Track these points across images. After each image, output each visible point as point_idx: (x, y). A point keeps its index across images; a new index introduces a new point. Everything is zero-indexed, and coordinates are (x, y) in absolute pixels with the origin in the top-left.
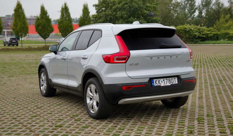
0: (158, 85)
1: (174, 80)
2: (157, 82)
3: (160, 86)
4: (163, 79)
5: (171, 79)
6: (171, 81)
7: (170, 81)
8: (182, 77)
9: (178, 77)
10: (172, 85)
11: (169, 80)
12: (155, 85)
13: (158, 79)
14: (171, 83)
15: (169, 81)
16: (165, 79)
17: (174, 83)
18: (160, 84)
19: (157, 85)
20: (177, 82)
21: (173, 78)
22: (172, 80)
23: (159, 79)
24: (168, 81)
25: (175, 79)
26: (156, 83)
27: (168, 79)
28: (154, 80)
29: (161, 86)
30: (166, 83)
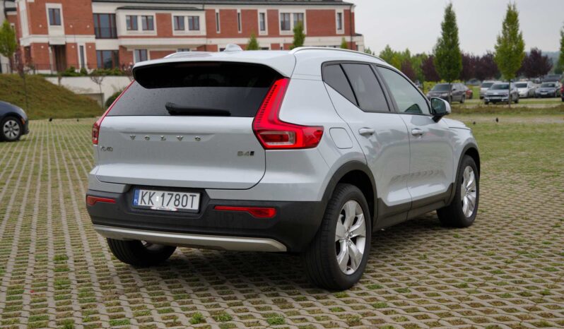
0: (147, 205)
1: (190, 198)
2: (146, 198)
3: (149, 209)
4: (161, 193)
5: (182, 194)
6: (181, 200)
7: (178, 200)
8: (212, 195)
9: (202, 191)
10: (179, 211)
11: (178, 197)
12: (139, 204)
13: (149, 191)
14: (180, 207)
15: (176, 200)
16: (166, 193)
17: (188, 207)
18: (151, 205)
19: (143, 204)
20: (196, 207)
21: (188, 194)
22: (185, 198)
23: (152, 192)
24: (173, 199)
25: (193, 196)
26: (142, 199)
27: (175, 193)
28: (141, 191)
29: (153, 208)
30: (167, 205)
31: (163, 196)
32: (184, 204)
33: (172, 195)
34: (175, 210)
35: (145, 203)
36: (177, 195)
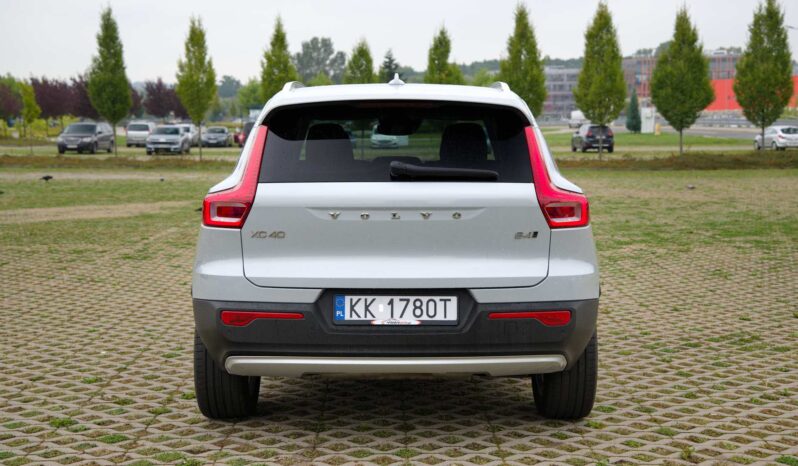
0: (363, 318)
1: (440, 305)
2: (360, 308)
3: (368, 324)
4: (387, 299)
5: (425, 299)
6: (424, 308)
7: (420, 308)
8: (481, 297)
9: (463, 294)
10: (424, 324)
11: (418, 304)
12: (347, 317)
13: (363, 298)
14: (425, 317)
15: (416, 308)
16: (396, 299)
17: (440, 317)
18: (369, 317)
19: (355, 317)
20: (452, 316)
21: (437, 298)
22: (431, 304)
23: (370, 298)
24: (411, 307)
25: (445, 301)
26: (352, 309)
27: (412, 299)
28: (348, 299)
29: (375, 323)
30: (401, 317)
31: (391, 303)
32: (431, 313)
33: (408, 301)
34: (417, 323)
35: (359, 316)
36: (416, 301)
